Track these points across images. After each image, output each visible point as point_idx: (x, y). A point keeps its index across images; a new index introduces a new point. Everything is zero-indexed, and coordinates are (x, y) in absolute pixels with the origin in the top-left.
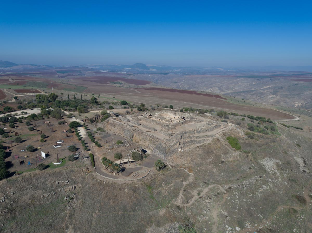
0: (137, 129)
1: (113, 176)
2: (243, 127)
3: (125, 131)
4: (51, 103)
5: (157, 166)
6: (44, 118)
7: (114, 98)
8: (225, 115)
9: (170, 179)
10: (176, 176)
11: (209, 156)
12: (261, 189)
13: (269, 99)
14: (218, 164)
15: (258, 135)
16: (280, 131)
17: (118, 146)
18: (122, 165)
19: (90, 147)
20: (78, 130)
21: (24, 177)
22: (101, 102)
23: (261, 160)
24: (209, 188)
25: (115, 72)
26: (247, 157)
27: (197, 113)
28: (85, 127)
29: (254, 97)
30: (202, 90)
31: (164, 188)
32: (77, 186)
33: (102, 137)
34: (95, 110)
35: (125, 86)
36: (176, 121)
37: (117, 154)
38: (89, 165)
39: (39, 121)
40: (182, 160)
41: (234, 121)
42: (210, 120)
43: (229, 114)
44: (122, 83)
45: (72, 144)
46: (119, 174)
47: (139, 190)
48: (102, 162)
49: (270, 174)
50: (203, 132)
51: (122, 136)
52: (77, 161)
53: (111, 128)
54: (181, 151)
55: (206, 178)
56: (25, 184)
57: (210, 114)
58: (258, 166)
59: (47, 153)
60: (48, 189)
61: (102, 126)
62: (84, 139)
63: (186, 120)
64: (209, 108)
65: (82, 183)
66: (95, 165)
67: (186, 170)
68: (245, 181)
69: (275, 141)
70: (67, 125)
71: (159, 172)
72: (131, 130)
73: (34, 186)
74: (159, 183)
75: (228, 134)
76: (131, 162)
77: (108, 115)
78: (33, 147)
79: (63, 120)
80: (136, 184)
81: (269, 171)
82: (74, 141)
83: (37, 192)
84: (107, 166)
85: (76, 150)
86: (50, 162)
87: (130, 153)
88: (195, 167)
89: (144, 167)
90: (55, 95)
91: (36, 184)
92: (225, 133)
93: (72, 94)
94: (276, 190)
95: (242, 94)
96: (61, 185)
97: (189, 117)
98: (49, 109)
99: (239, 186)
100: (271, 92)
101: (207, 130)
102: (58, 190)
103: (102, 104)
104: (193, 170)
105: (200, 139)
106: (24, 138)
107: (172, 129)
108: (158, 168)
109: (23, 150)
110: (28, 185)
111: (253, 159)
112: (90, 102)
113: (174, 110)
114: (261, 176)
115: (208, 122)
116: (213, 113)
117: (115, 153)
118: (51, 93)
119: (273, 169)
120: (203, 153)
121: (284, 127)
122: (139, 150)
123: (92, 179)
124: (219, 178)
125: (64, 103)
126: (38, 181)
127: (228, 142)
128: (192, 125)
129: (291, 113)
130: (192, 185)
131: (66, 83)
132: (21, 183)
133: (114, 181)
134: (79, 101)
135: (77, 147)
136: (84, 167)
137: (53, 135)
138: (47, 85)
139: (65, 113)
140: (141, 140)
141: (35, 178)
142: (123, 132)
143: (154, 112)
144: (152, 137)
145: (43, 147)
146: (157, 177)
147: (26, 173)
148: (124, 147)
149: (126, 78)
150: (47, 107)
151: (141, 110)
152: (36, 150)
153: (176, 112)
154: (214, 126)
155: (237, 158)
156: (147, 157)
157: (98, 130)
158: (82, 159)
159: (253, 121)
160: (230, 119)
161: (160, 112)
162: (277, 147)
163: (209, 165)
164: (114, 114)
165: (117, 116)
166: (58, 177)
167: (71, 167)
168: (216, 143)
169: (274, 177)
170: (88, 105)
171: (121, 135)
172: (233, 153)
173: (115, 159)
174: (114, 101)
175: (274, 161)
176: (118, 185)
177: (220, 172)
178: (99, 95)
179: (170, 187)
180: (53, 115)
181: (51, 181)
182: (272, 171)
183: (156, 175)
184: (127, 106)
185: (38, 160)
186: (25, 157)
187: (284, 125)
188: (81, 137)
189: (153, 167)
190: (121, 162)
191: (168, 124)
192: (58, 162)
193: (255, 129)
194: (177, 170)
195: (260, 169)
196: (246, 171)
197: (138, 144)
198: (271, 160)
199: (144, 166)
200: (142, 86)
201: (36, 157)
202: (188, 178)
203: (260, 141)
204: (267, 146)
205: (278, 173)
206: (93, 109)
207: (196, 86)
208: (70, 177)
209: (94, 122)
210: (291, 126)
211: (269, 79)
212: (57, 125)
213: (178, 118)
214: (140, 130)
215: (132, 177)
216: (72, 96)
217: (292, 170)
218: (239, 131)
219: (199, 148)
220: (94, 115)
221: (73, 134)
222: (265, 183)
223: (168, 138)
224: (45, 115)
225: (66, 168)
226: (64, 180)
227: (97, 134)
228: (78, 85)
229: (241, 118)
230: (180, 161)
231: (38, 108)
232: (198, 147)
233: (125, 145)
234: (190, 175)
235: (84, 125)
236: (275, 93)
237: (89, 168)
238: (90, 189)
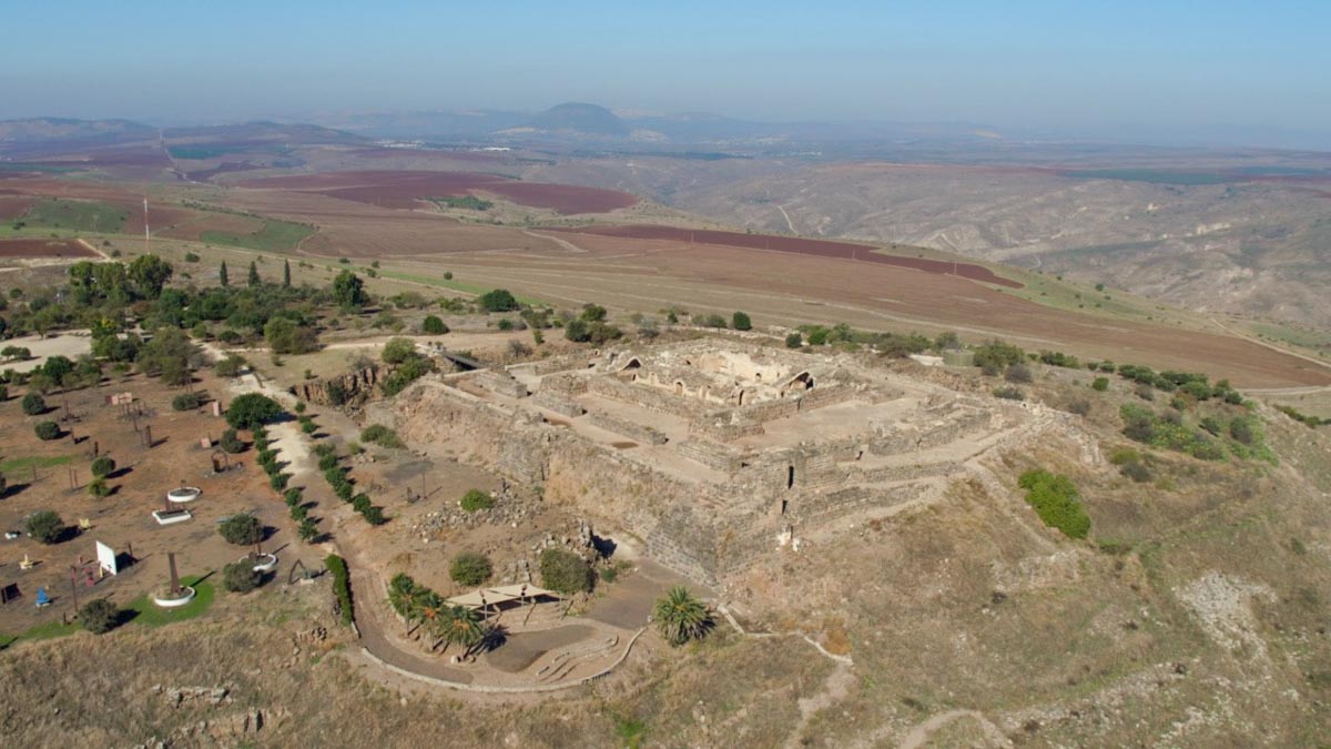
0: (567, 434)
1: (448, 669)
2: (1100, 425)
3: (504, 443)
4: (139, 302)
5: (666, 619)
6: (106, 380)
7: (449, 276)
8: (1011, 364)
9: (735, 687)
10: (765, 671)
11: (930, 568)
12: (1179, 725)
13: (1224, 286)
14: (977, 610)
15: (1169, 463)
16: (1273, 443)
17: (469, 521)
18: (489, 616)
19: (331, 523)
20: (270, 437)
21: (19, 661)
22: (382, 299)
23: (1183, 584)
24: (930, 728)
25: (455, 147)
26: (1117, 573)
27: (869, 352)
28: (302, 425)
29: (1154, 276)
30: (898, 241)
31: (704, 728)
32: (269, 716)
33: (387, 475)
34: (354, 339)
35: (507, 218)
36: (767, 394)
37: (463, 560)
38: (324, 613)
39: (84, 393)
40: (797, 593)
41: (1055, 393)
42: (937, 386)
43: (1033, 357)
44: (491, 205)
45: (240, 508)
46: (475, 660)
47: (578, 738)
48: (387, 596)
49: (1223, 650)
50: (903, 446)
51: (491, 470)
52: (266, 594)
53: (434, 427)
54: (788, 547)
55: (912, 678)
56: (28, 696)
57: (938, 361)
58: (1170, 616)
59: (120, 552)
60: (133, 723)
61: (390, 418)
62: (300, 485)
63: (818, 386)
64: (932, 328)
65: (295, 698)
66: (356, 611)
67: (814, 639)
68: (1103, 692)
69: (1251, 489)
70: (216, 413)
71: (676, 652)
72: (535, 439)
73: (66, 707)
74: (676, 707)
75: (1025, 459)
76: (533, 601)
77: (417, 362)
78: (60, 522)
79: (197, 387)
80: (563, 710)
81: (1217, 639)
82: (251, 493)
83: (84, 735)
84: (414, 616)
85: (261, 536)
86: (136, 595)
87: (531, 553)
88: (860, 627)
89: (603, 625)
90: (160, 264)
91: (77, 700)
92: (1014, 453)
93: (240, 258)
94: (1248, 727)
95: (1093, 261)
96: (191, 708)
97: (832, 374)
98: (129, 333)
99: (1076, 714)
100: (1234, 252)
101: (924, 439)
102: (178, 732)
103: (390, 307)
104: (849, 641)
105: (888, 485)
106: (18, 477)
107: (745, 431)
108: (674, 629)
109: (12, 533)
110: (41, 702)
111: (1145, 579)
112: (330, 298)
113: (755, 336)
114: (1179, 666)
115: (926, 400)
116: (949, 351)
117: (454, 556)
118: (138, 257)
119: (1240, 626)
120: (902, 556)
121: (1293, 422)
122: (575, 538)
123: (339, 680)
124: (981, 678)
125: (200, 303)
126: (83, 686)
127: (1027, 500)
128: (844, 413)
129: (1321, 354)
130: (846, 713)
131: (211, 204)
132: (6, 690)
133: (452, 695)
134: (273, 293)
135: (266, 520)
136: (302, 625)
137: (149, 462)
138: (122, 219)
139: (207, 352)
140: (585, 492)
141: (68, 669)
142: (496, 447)
143: (652, 347)
144: (643, 474)
145: (104, 520)
146: (668, 677)
147: (30, 645)
148: (501, 524)
149: (511, 177)
150: (119, 326)
151: (587, 338)
152: (72, 533)
153: (767, 350)
154: (959, 421)
155: (1071, 578)
156: (618, 576)
157: (366, 438)
158: (291, 582)
159: (1146, 393)
160: (1038, 386)
161: (682, 349)
162: (1258, 522)
163: (933, 614)
164: (446, 360)
165: (461, 370)
166: (175, 668)
167: (236, 619)
168: (967, 504)
169: (1242, 667)
170: (320, 314)
171: (486, 463)
172: (1050, 554)
173: (457, 583)
174: (450, 294)
175: (1244, 588)
176: (472, 714)
177: (984, 647)
178: (376, 265)
179: (734, 728)
180: (151, 364)
181: (144, 688)
182: (1234, 636)
183: (665, 667)
184: (514, 316)
185: (84, 584)
186: (23, 567)
187: (1292, 415)
188: (285, 471)
189: (645, 624)
190: (484, 601)
191: (722, 407)
192: (176, 595)
193: (1158, 432)
194: (768, 642)
195: (1178, 629)
196: (1109, 642)
197: (570, 509)
198: (1231, 583)
199: (602, 620)
200: (593, 220)
201: (74, 568)
202: (823, 680)
203: (1180, 493)
204: (1214, 516)
205: (1261, 649)
206: (342, 334)
207: (866, 217)
208: (233, 669)
209: (349, 397)
210: (1322, 419)
211: (1220, 189)
212: (167, 413)
213: (776, 380)
214: (583, 438)
215: (544, 676)
216: (240, 270)
217: (1322, 632)
218: (1080, 441)
219: (884, 529)
220: (351, 363)
221: (244, 456)
222: (1201, 695)
223: (722, 477)
224: (111, 364)
225: (213, 627)
226: (205, 682)
227: (362, 458)
228: (270, 215)
229: (1090, 377)
230: (786, 593)
231: (81, 331)
232: (876, 525)
233: (507, 512)
234: (835, 666)
235: (298, 415)
236: (1249, 257)
237: (328, 627)
238: (331, 730)
